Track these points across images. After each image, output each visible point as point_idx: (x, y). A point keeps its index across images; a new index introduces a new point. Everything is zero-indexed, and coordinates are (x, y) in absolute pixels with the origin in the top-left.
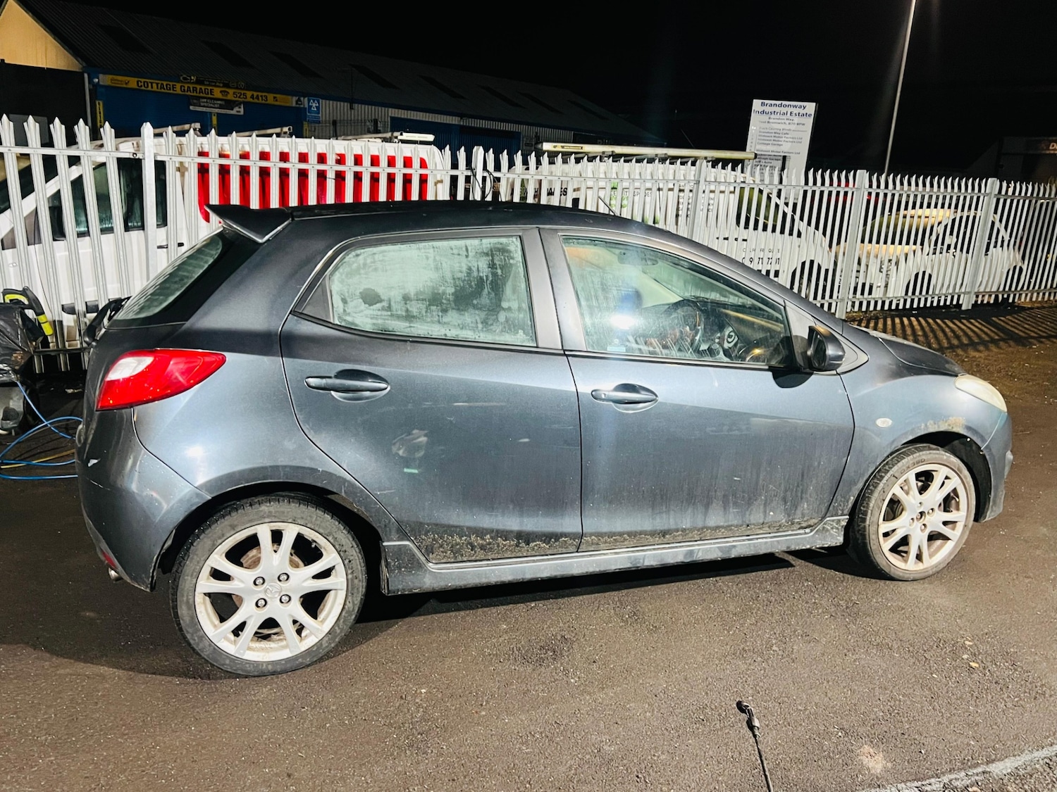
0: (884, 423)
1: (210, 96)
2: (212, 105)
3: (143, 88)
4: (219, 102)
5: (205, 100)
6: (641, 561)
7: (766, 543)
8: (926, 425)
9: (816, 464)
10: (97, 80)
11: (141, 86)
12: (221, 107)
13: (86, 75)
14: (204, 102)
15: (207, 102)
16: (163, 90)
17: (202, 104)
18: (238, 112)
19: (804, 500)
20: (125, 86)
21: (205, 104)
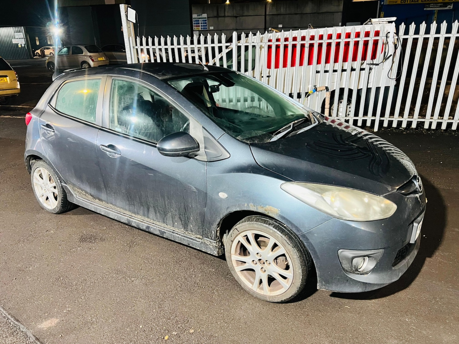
0: (223, 195)
1: (436, 2)
2: (436, 6)
3: (403, 3)
4: (439, 4)
5: (433, 4)
6: (131, 222)
7: (178, 237)
8: (248, 205)
9: (190, 206)
10: (383, 3)
11: (402, 2)
12: (441, 7)
13: (379, 1)
14: (432, 5)
15: (433, 5)
16: (412, 3)
17: (431, 6)
18: (449, 8)
19: (190, 223)
20: (395, 4)
21: (432, 6)
